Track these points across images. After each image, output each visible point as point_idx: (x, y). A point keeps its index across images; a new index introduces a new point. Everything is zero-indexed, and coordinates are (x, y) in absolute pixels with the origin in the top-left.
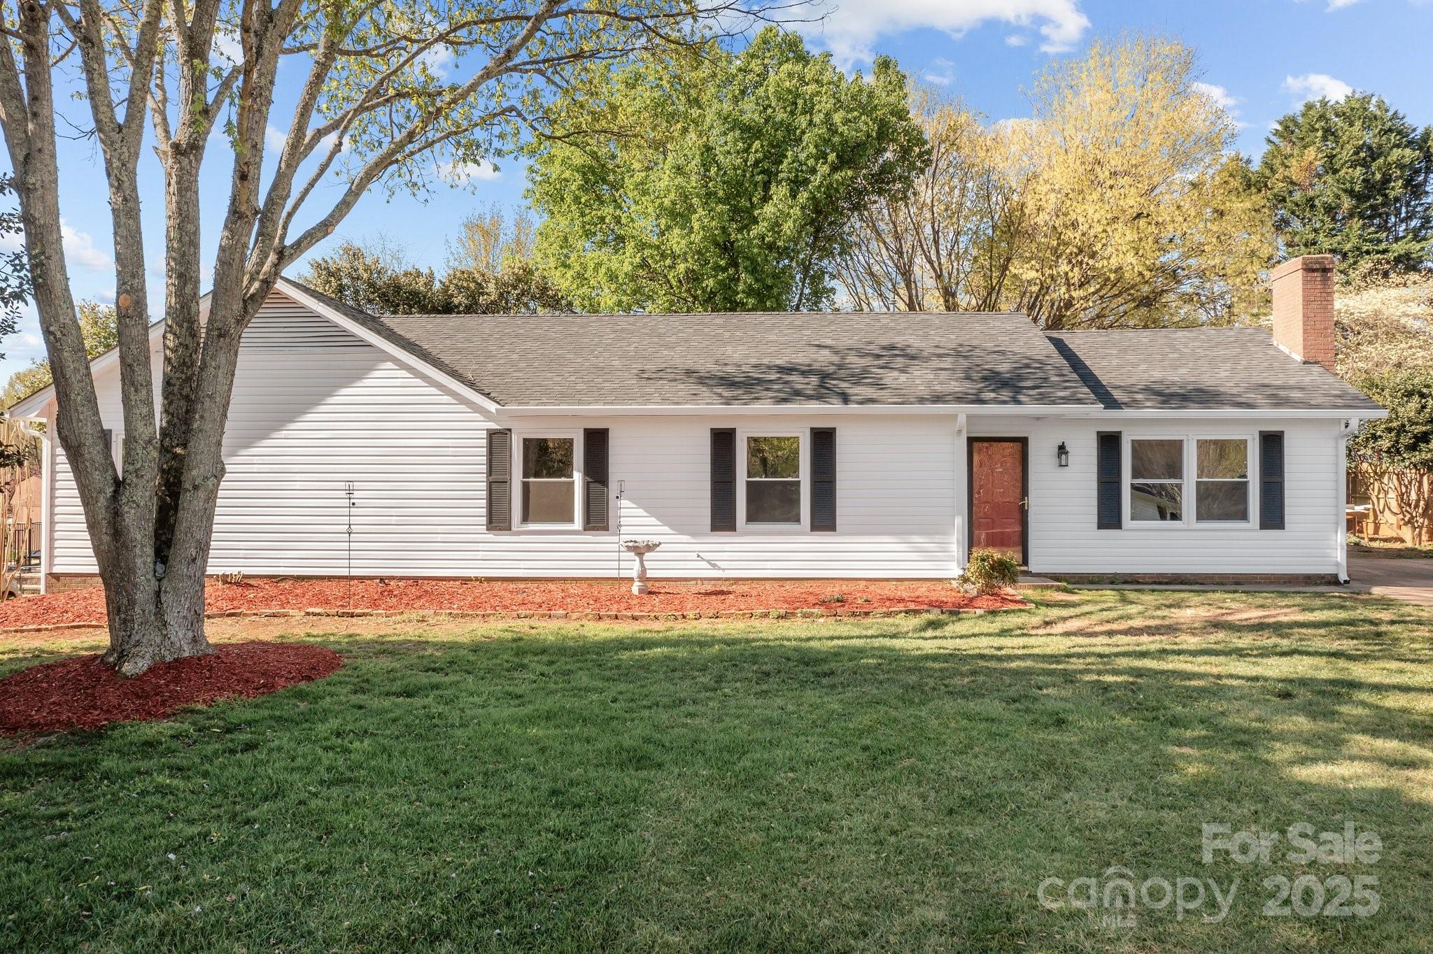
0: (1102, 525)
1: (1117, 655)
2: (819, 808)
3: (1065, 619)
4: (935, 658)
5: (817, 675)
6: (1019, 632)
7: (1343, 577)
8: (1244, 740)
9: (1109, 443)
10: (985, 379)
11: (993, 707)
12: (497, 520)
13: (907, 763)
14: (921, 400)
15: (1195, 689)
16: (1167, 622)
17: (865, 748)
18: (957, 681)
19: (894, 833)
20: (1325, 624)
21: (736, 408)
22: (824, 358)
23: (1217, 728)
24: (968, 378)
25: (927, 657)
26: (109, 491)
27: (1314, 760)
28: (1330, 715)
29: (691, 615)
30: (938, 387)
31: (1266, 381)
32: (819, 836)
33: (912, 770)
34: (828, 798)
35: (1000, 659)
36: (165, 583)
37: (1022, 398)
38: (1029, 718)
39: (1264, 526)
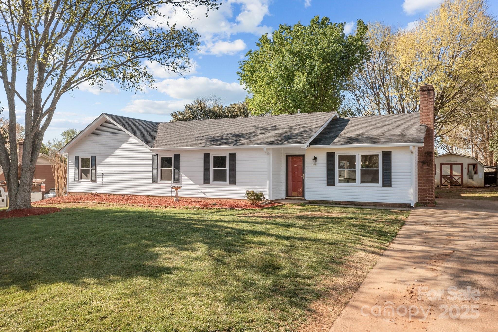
0: (328, 184)
7: (412, 204)
9: (330, 156)
12: (154, 180)
21: (211, 147)
39: (384, 185)
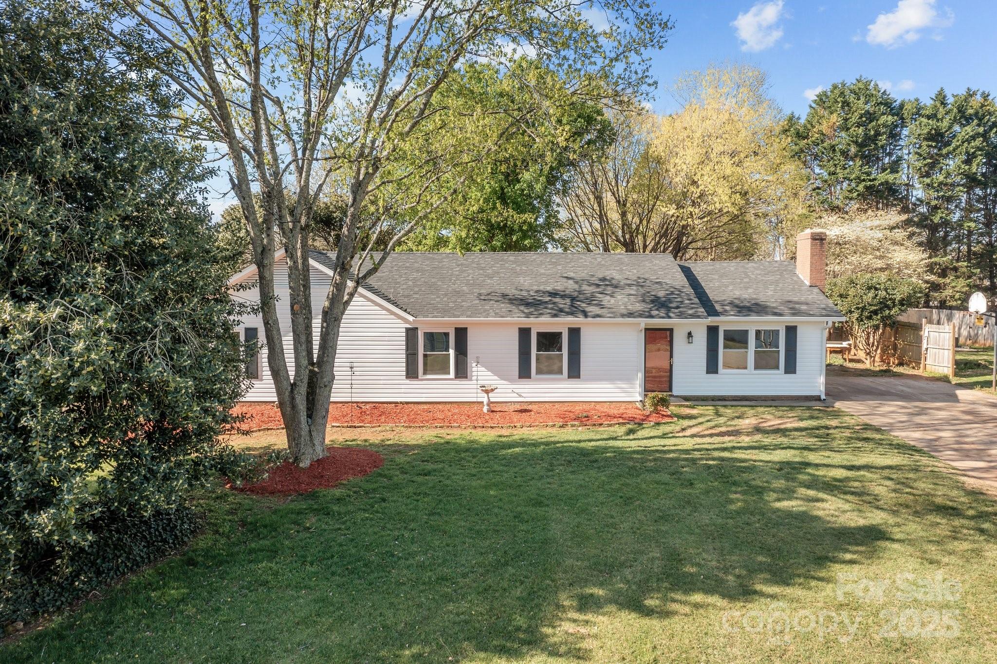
0: (709, 371)
1: (715, 449)
2: (611, 521)
3: (691, 427)
4: (637, 452)
5: (591, 462)
6: (671, 435)
7: (823, 397)
8: (760, 491)
9: (712, 331)
10: (652, 301)
11: (665, 477)
12: (411, 373)
13: (637, 503)
14: (623, 316)
15: (744, 467)
16: (737, 428)
17: (621, 497)
18: (649, 464)
19: (638, 529)
20: (806, 429)
21: (532, 320)
22: (571, 286)
23: (750, 486)
24: (644, 301)
25: (635, 452)
26: (289, 388)
27: (783, 499)
28: (794, 479)
29: (518, 425)
30: (630, 307)
31: (790, 298)
32: (614, 531)
33: (640, 505)
34: (612, 517)
35: (665, 452)
36: (312, 427)
37: (671, 315)
38: (680, 482)
39: (786, 372)
